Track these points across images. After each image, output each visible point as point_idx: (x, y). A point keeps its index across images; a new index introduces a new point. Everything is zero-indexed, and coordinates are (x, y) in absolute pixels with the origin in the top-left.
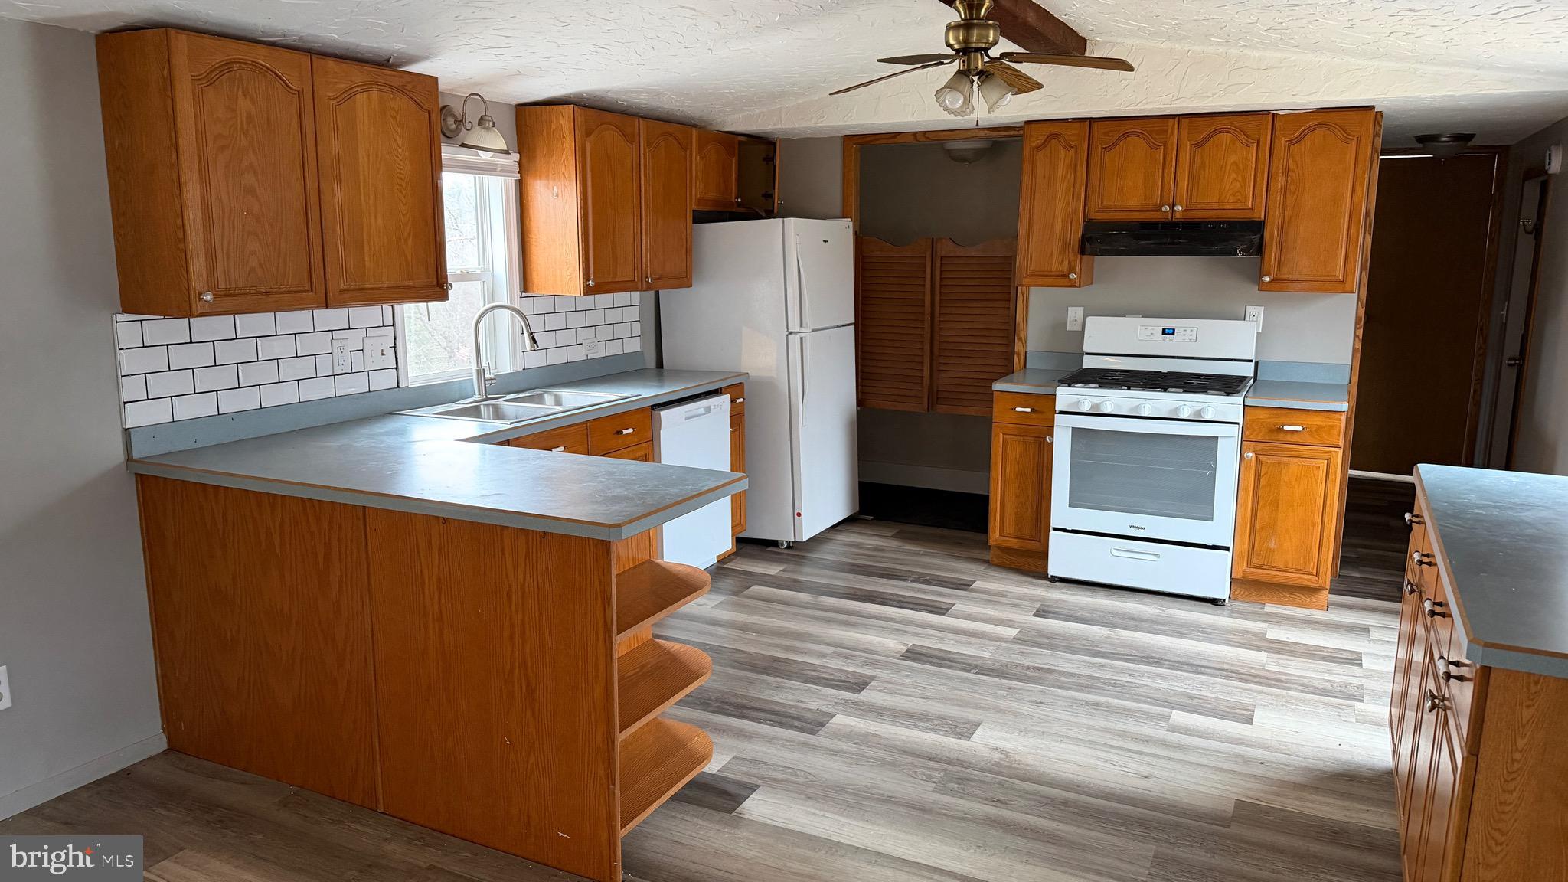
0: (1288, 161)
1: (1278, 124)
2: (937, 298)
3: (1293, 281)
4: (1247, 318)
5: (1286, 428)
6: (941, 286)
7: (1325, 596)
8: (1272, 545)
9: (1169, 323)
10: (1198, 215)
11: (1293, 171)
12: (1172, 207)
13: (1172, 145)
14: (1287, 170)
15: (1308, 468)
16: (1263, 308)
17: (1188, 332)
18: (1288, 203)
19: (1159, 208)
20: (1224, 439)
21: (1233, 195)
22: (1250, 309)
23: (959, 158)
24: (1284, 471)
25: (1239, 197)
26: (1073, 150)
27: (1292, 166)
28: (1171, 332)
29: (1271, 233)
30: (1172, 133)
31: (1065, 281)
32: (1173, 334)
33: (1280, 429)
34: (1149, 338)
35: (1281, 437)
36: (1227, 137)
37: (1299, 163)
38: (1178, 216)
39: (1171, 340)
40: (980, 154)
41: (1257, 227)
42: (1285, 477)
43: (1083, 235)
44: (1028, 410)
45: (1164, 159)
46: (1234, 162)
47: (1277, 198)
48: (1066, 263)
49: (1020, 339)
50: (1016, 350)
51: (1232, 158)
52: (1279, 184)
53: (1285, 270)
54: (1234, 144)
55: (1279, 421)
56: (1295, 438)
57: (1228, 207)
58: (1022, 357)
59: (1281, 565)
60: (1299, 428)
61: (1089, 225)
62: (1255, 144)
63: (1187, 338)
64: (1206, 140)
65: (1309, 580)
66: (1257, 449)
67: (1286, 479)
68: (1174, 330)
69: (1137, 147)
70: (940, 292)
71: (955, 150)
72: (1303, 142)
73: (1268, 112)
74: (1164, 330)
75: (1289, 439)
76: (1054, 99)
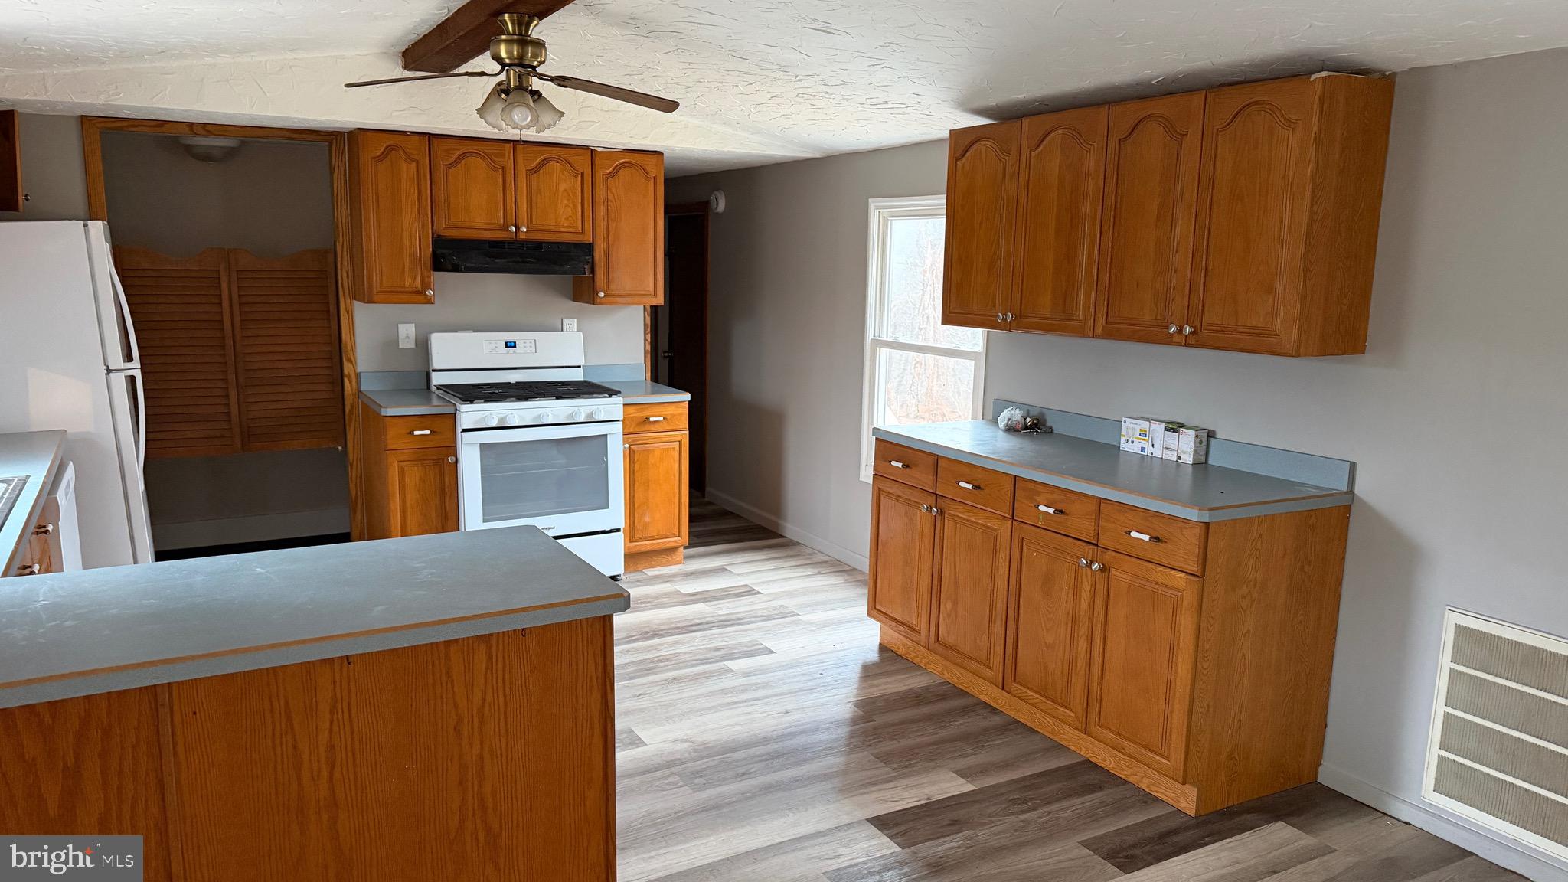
0: (607, 192)
1: (597, 160)
2: (237, 319)
3: (620, 296)
4: (565, 329)
5: (652, 419)
6: (241, 304)
7: (682, 552)
8: (647, 519)
9: (510, 337)
10: (538, 237)
11: (611, 201)
12: (517, 228)
13: (510, 169)
14: (606, 200)
15: (667, 450)
16: (575, 320)
17: (528, 345)
18: (610, 229)
19: (505, 228)
20: (612, 436)
21: (567, 219)
22: (566, 321)
23: (206, 157)
24: (650, 456)
25: (572, 222)
26: (414, 165)
27: (610, 197)
28: (513, 344)
29: (599, 254)
30: (509, 158)
31: (421, 297)
32: (515, 346)
33: (646, 420)
34: (494, 352)
35: (647, 428)
36: (557, 166)
37: (616, 195)
38: (522, 237)
39: (514, 352)
40: (230, 153)
41: (588, 249)
42: (651, 461)
43: (434, 251)
44: (428, 432)
45: (503, 180)
46: (565, 190)
47: (601, 224)
48: (418, 279)
49: (349, 360)
50: (346, 371)
51: (563, 186)
52: (600, 211)
53: (612, 287)
54: (563, 174)
55: (644, 414)
56: (657, 427)
57: (562, 229)
58: (354, 380)
59: (655, 534)
60: (661, 419)
61: (439, 242)
62: (579, 176)
63: (528, 349)
64: (539, 167)
65: (675, 541)
66: (630, 440)
67: (653, 461)
68: (515, 343)
69: (477, 166)
70: (240, 312)
71: (200, 146)
72: (616, 177)
73: (587, 148)
74: (506, 343)
75: (653, 429)
76: (419, 111)
